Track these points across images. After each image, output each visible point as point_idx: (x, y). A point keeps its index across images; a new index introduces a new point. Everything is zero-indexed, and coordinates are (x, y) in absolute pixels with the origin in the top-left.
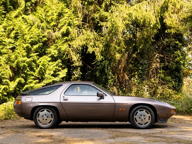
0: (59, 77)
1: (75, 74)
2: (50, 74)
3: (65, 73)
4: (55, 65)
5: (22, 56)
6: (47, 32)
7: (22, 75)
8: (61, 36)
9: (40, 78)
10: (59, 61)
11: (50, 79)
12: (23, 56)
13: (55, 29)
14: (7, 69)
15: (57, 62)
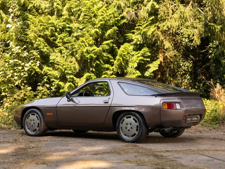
0: (148, 71)
1: (182, 66)
2: (133, 67)
3: (156, 66)
4: (139, 55)
5: (87, 45)
6: (126, 11)
7: (91, 70)
8: (147, 16)
9: (120, 73)
10: (145, 49)
11: (133, 74)
12: (91, 45)
13: (140, 6)
14: (72, 62)
15: (142, 52)
